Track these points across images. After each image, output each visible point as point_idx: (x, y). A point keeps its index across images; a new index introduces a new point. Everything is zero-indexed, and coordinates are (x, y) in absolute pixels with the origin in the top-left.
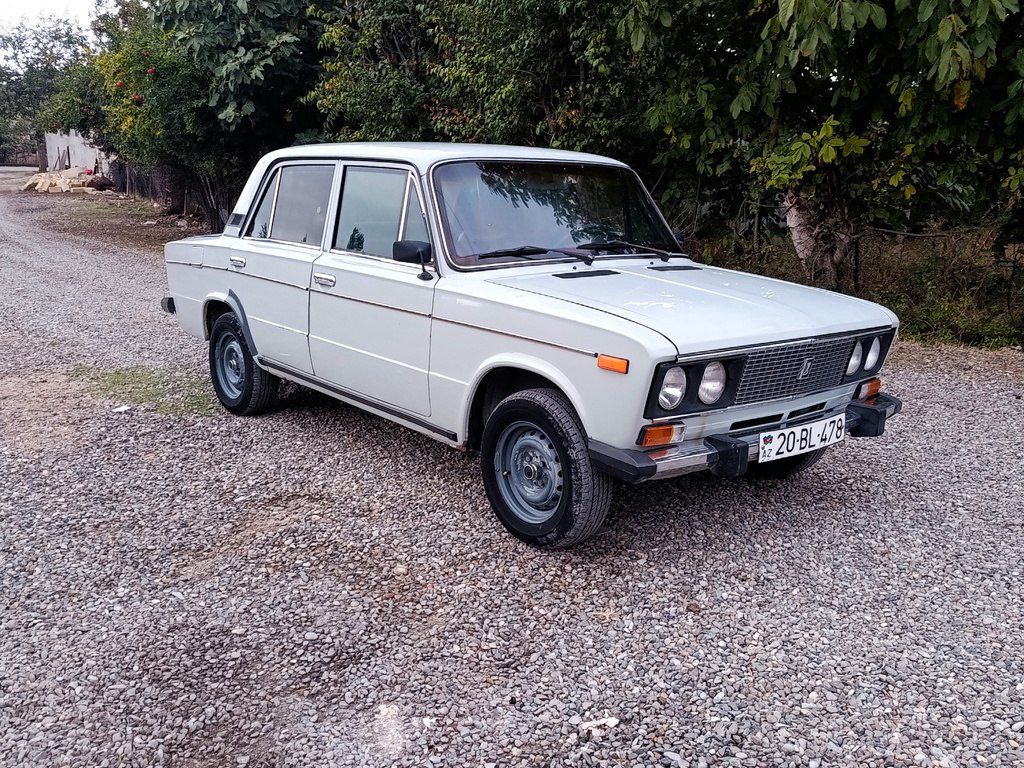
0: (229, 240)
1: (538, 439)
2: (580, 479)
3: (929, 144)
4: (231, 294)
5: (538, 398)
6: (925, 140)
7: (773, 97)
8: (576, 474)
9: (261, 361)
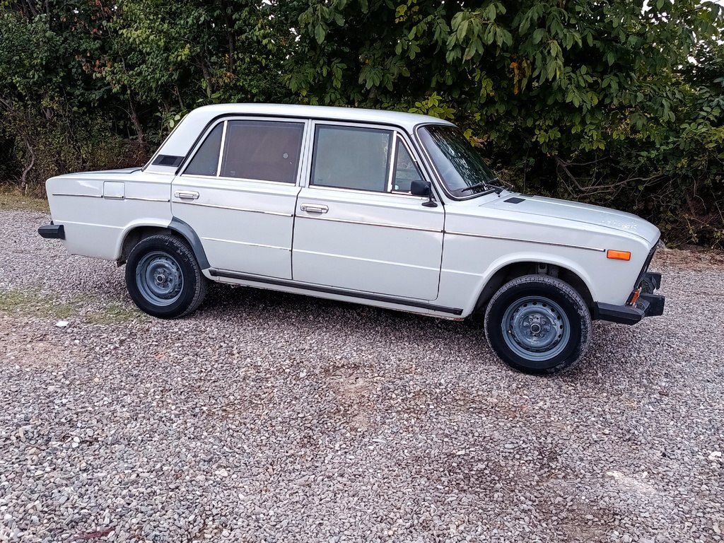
0: (153, 176)
1: (542, 307)
2: (587, 328)
3: (489, 114)
4: (175, 219)
5: (546, 280)
6: (487, 111)
7: (392, 78)
8: (584, 325)
9: (214, 273)
